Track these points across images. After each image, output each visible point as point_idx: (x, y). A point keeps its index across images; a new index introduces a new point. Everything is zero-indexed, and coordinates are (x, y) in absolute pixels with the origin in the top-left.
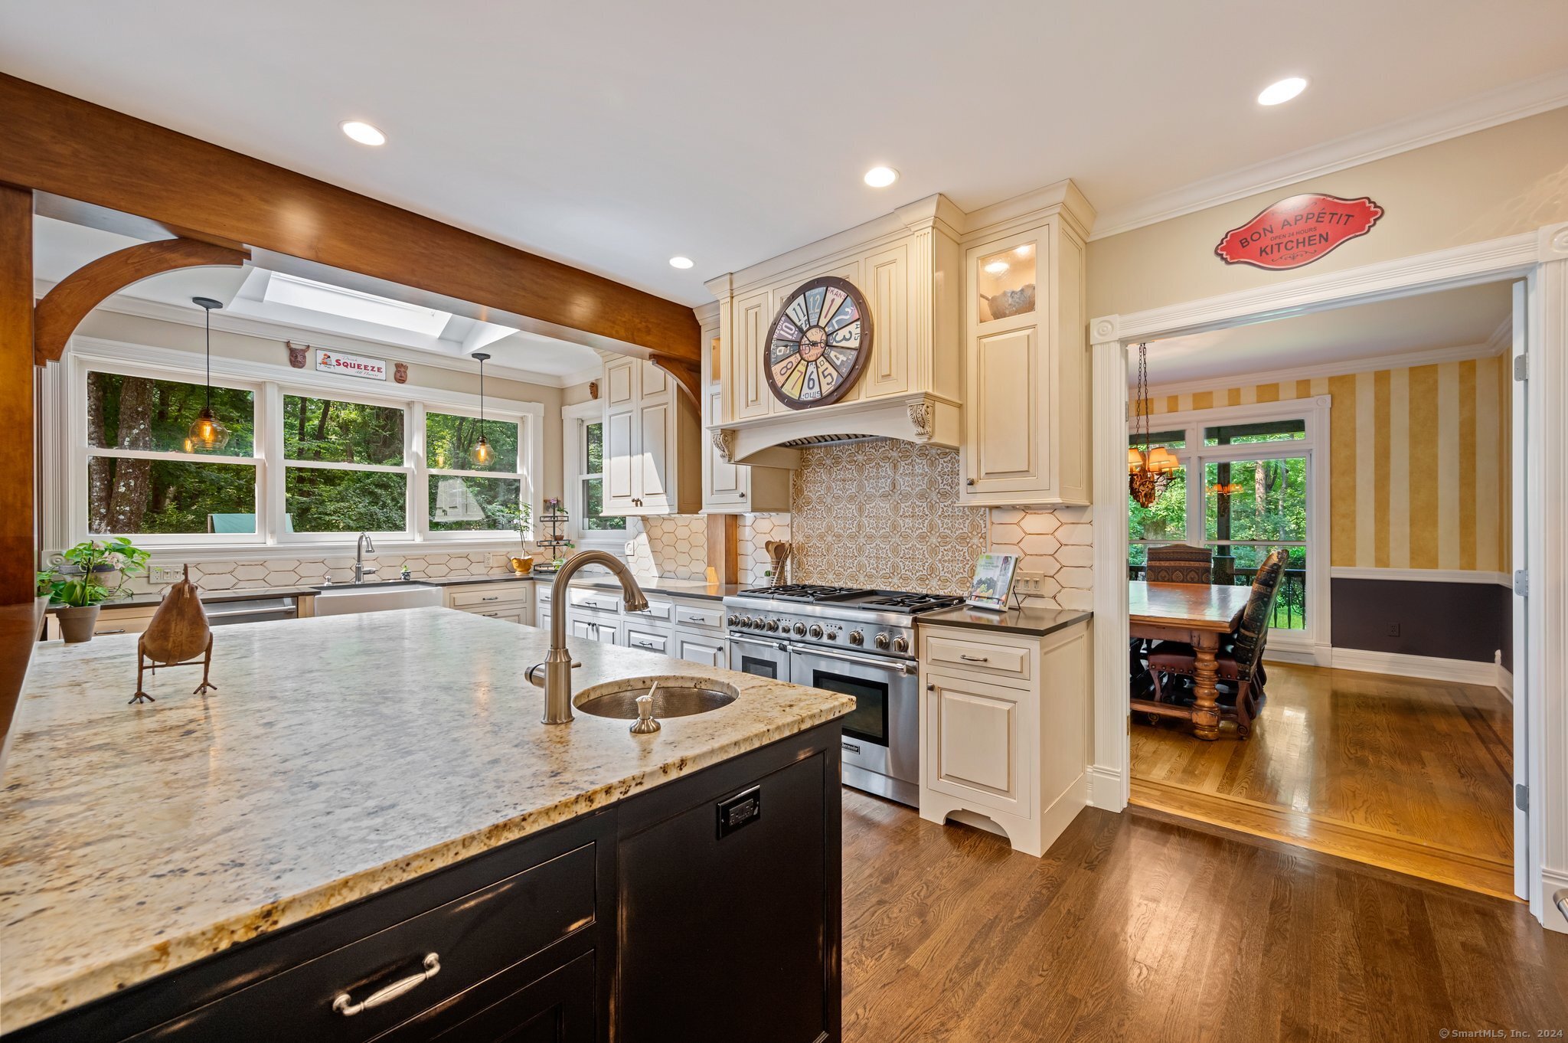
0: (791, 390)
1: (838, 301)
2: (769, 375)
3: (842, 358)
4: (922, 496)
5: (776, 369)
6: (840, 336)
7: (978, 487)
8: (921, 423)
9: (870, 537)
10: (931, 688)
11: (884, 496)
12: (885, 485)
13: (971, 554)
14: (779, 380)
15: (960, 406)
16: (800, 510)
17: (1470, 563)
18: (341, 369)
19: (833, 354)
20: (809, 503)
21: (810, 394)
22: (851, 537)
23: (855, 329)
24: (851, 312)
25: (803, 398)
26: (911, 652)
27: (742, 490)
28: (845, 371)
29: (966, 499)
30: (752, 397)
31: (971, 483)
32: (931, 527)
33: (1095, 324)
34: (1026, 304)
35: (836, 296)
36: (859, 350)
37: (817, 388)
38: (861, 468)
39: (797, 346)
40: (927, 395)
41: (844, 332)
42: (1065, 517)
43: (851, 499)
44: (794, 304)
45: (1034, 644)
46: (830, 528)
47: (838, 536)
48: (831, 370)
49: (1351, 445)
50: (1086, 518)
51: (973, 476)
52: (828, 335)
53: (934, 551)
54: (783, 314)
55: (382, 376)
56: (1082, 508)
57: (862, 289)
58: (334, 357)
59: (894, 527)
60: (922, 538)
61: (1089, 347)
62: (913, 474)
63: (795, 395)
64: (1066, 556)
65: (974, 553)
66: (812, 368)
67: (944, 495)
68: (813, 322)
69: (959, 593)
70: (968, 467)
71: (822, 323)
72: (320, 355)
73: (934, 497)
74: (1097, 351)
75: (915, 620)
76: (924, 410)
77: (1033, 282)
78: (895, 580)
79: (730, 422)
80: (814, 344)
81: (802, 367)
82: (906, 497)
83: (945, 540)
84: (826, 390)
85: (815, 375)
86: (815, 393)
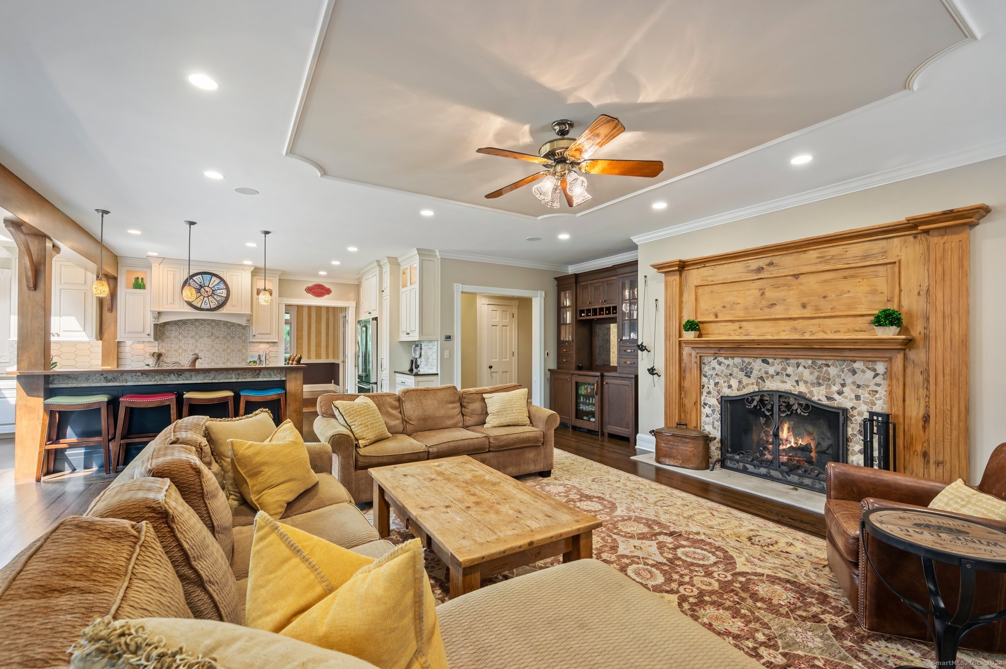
0: (197, 304)
1: (217, 281)
3: (219, 298)
4: (224, 338)
6: (218, 292)
7: (256, 337)
8: (248, 321)
11: (208, 337)
12: (208, 334)
17: (327, 358)
19: (215, 296)
21: (203, 306)
23: (225, 291)
24: (222, 286)
27: (149, 333)
28: (221, 302)
29: (250, 339)
30: (169, 301)
31: (254, 336)
32: (228, 347)
33: (281, 297)
35: (215, 280)
36: (225, 297)
37: (208, 305)
38: (196, 327)
39: (199, 291)
40: (250, 314)
41: (221, 291)
42: (271, 345)
43: (192, 337)
44: (197, 277)
48: (214, 301)
49: (302, 322)
50: (276, 345)
51: (254, 334)
52: (213, 291)
53: (229, 354)
54: (190, 278)
57: (226, 280)
60: (224, 350)
63: (199, 306)
64: (271, 354)
66: (206, 299)
68: (206, 285)
70: (254, 330)
71: (210, 286)
73: (229, 338)
74: (280, 306)
78: (213, 364)
79: (157, 310)
80: (207, 292)
81: (202, 298)
82: (217, 338)
83: (233, 351)
84: (212, 306)
85: (207, 301)
86: (208, 307)
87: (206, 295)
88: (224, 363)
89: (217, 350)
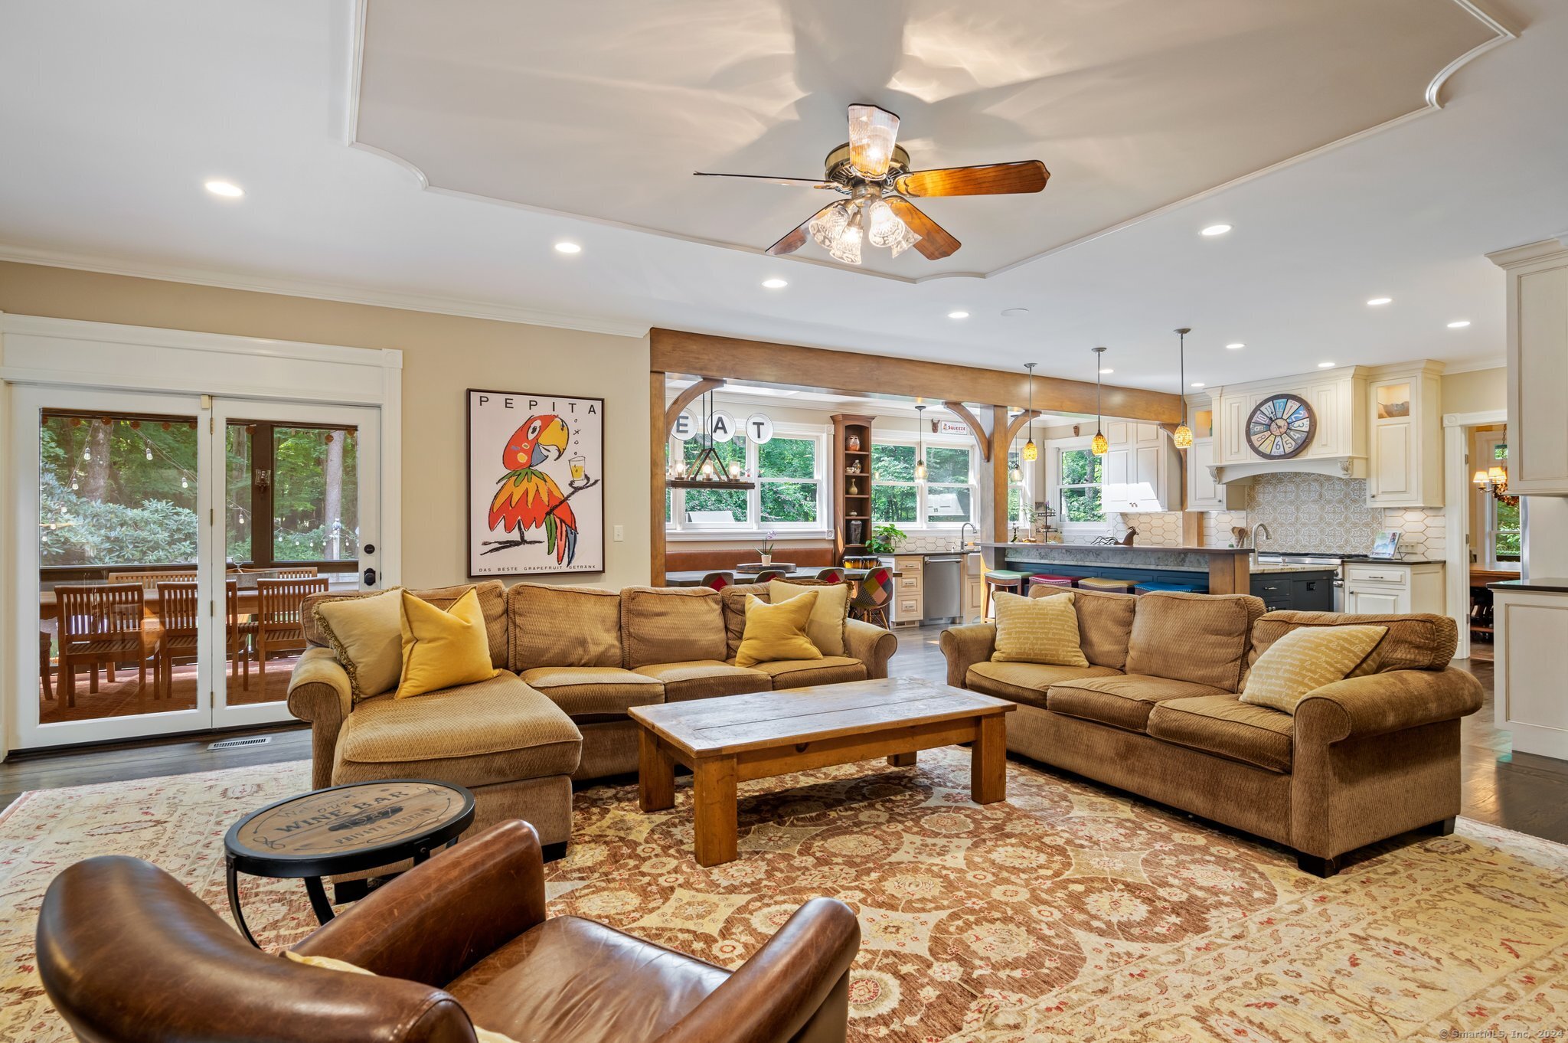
0: (1265, 448)
1: (1295, 407)
2: (1249, 441)
3: (1298, 435)
4: (1340, 502)
5: (1254, 438)
6: (1296, 424)
7: (1377, 499)
8: (1346, 469)
9: (1304, 524)
10: (1352, 593)
11: (1314, 501)
12: (1315, 496)
13: (1372, 533)
14: (1256, 444)
15: (1367, 459)
16: (1253, 509)
18: (950, 431)
19: (1292, 433)
20: (1259, 505)
21: (1275, 452)
22: (1291, 524)
23: (1306, 422)
24: (1303, 413)
25: (1273, 454)
26: (1340, 577)
27: (1219, 497)
28: (1300, 442)
29: (1370, 504)
30: (1235, 449)
31: (1373, 497)
32: (1346, 518)
33: (1445, 416)
34: (1403, 410)
35: (1293, 405)
36: (1308, 432)
37: (1282, 449)
38: (1298, 486)
39: (1268, 427)
40: (1350, 457)
41: (1300, 423)
42: (1429, 513)
43: (1291, 503)
44: (1266, 405)
45: (1407, 570)
46: (1275, 519)
47: (1281, 524)
48: (1291, 441)
50: (1441, 513)
51: (1374, 493)
52: (1288, 424)
53: (1348, 531)
54: (1258, 408)
55: (965, 432)
56: (1440, 508)
57: (1309, 402)
58: (948, 424)
59: (1321, 518)
60: (1340, 524)
61: (1443, 428)
62: (1333, 490)
63: (1267, 451)
64: (1430, 533)
65: (1373, 532)
66: (1278, 439)
67: (1355, 501)
68: (1279, 416)
69: (1365, 553)
70: (1372, 487)
71: (1285, 417)
72: (943, 423)
73: (1348, 502)
74: (1447, 431)
75: (1343, 562)
76: (1348, 464)
77: (1408, 400)
78: (1322, 548)
79: (1218, 464)
80: (1280, 427)
81: (1272, 438)
82: (1329, 502)
83: (1355, 524)
84: (1288, 450)
85: (1280, 443)
86: (1280, 452)
87: (1277, 432)
88: (1340, 547)
89: (1329, 524)
